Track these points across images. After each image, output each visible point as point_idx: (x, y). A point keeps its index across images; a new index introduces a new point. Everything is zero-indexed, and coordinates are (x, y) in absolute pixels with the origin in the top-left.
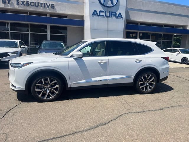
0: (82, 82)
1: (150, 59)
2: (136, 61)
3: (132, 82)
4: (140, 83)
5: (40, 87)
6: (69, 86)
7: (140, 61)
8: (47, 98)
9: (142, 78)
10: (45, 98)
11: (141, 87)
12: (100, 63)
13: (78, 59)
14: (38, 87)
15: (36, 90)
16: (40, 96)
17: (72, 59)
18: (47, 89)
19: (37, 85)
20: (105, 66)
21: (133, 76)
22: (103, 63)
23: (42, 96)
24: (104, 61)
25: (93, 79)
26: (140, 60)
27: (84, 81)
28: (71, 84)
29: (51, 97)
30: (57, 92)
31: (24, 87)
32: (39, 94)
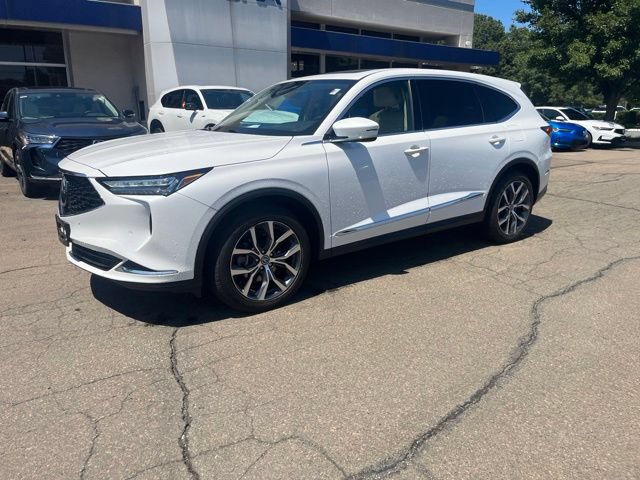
0: (364, 226)
1: (523, 136)
2: (492, 143)
3: (482, 209)
4: (499, 211)
5: (240, 260)
6: (327, 246)
7: (502, 142)
8: (266, 296)
9: (505, 194)
10: (262, 297)
11: (500, 224)
12: (409, 155)
14: (238, 262)
15: (234, 272)
16: (245, 292)
17: (331, 147)
18: (265, 263)
19: (236, 251)
20: (421, 162)
21: (486, 192)
22: (418, 154)
23: (250, 293)
24: (421, 148)
25: (393, 213)
26: (501, 138)
27: (369, 221)
28: (332, 239)
29: (279, 289)
30: (295, 272)
31: (191, 268)
32: (242, 286)
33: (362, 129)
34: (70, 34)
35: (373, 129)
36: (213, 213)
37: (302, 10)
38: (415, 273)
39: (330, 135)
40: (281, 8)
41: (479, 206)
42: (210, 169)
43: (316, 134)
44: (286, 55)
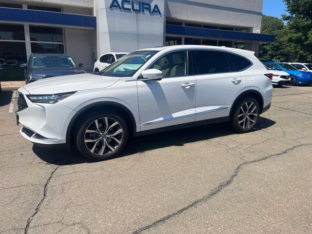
0: (158, 121)
1: (253, 78)
2: (233, 82)
3: (228, 115)
4: (239, 116)
5: (90, 135)
6: (138, 130)
7: (239, 81)
8: (104, 153)
9: (242, 108)
10: (101, 153)
11: (239, 123)
12: (183, 87)
13: (151, 82)
14: (88, 136)
15: (86, 141)
16: (92, 151)
17: (140, 83)
18: (105, 136)
19: (87, 131)
20: (191, 91)
21: (230, 107)
22: (189, 87)
23: (95, 151)
24: (190, 84)
25: (175, 115)
26: (239, 79)
27: (162, 119)
28: (141, 127)
29: (111, 150)
30: (120, 142)
31: (64, 138)
32: (91, 148)
33: (154, 74)
34: (66, 29)
35: (160, 75)
36: (76, 112)
37: (173, 16)
38: (188, 146)
39: (140, 77)
40: (161, 16)
41: (226, 114)
42: (76, 92)
43: (134, 76)
44: (162, 37)
